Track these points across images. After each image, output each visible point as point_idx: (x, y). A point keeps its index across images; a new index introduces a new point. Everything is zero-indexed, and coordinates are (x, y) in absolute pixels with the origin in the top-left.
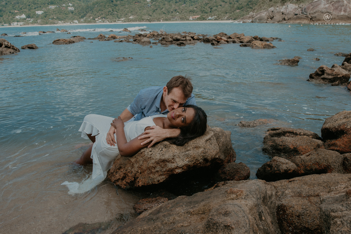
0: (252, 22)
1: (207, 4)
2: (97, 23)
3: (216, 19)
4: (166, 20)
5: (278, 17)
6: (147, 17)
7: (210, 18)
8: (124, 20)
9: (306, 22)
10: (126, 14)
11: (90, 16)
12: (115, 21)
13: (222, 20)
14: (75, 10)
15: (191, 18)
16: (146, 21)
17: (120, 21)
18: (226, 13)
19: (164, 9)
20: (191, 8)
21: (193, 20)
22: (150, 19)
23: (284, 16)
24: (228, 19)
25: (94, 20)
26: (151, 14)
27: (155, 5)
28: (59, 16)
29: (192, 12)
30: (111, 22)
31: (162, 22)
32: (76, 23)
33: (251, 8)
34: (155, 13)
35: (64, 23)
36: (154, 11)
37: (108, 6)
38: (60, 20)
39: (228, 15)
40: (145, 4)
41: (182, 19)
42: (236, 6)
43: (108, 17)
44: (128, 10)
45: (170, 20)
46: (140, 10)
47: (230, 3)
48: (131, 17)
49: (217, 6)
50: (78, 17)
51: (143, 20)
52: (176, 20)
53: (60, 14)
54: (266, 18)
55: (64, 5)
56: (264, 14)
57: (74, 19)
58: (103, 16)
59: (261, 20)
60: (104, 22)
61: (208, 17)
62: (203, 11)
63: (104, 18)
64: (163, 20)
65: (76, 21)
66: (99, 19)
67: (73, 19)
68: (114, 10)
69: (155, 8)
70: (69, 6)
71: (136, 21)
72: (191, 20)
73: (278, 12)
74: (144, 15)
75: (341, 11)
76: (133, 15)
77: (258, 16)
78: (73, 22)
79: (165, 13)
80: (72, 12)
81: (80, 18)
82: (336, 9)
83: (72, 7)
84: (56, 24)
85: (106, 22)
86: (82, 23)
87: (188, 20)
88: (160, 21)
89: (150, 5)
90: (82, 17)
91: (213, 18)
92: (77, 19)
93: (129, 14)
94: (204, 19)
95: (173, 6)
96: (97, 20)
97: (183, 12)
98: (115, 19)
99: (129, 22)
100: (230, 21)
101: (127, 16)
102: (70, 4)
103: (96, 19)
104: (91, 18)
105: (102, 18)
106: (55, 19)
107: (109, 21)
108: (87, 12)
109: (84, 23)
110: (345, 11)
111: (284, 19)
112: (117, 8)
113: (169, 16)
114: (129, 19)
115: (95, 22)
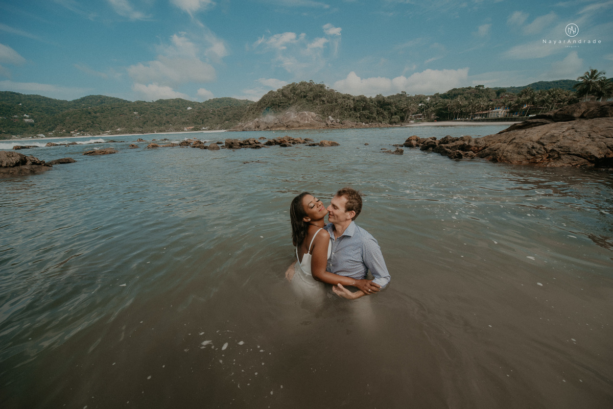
0: (244, 131)
1: (198, 117)
2: (74, 136)
3: (209, 130)
4: (161, 131)
5: (262, 126)
6: (137, 129)
7: (204, 128)
8: (110, 132)
9: (283, 129)
10: (112, 127)
11: (62, 129)
12: (99, 134)
13: (215, 130)
14: (35, 122)
15: (185, 129)
16: (138, 133)
17: (105, 133)
18: (217, 124)
19: (155, 121)
20: (183, 120)
21: (188, 130)
22: (142, 131)
23: (267, 125)
24: (220, 129)
25: (69, 133)
26: (141, 126)
27: (144, 117)
28: (11, 129)
29: (185, 124)
30: (94, 135)
31: (156, 133)
32: (42, 137)
33: (237, 119)
34: (146, 125)
35: (23, 137)
36: (144, 123)
37: (85, 118)
38: (14, 135)
39: (219, 126)
40: (132, 116)
41: (177, 130)
42: (224, 118)
43: (88, 129)
44: (113, 122)
45: (164, 131)
46: (128, 122)
47: (219, 116)
48: (118, 130)
49: (208, 118)
50: (44, 131)
51: (134, 132)
52: (171, 131)
53: (11, 127)
54: (253, 127)
55: (16, 116)
56: (251, 124)
57: (37, 133)
58: (81, 128)
59: (250, 129)
60: (83, 135)
61: (201, 127)
62: (195, 123)
63: (83, 130)
64: (157, 132)
65: (42, 135)
66: (75, 132)
67: (35, 133)
68: (95, 122)
69: (146, 120)
70: (25, 118)
71: (126, 133)
72: (186, 131)
73: (262, 122)
74: (134, 127)
75: (305, 120)
76: (120, 127)
77: (246, 126)
78: (37, 136)
79: (156, 125)
80: (32, 125)
81: (46, 131)
82: (302, 119)
83: (29, 118)
84: (9, 139)
85: (86, 135)
86: (51, 136)
87: (183, 130)
88: (154, 132)
89: (138, 117)
90: (50, 130)
91: (207, 128)
92: (41, 133)
93: (116, 127)
94: (198, 129)
95: (165, 118)
96: (74, 134)
97: (176, 123)
98: (98, 132)
99: (117, 134)
100: (223, 131)
101: (113, 128)
102: (25, 115)
103: (72, 132)
104: (64, 131)
105: (80, 131)
106: (4, 133)
107: (91, 134)
108: (56, 125)
109: (54, 137)
110: (308, 120)
111: (268, 128)
112: (98, 120)
113: (162, 127)
114: (117, 131)
115: (71, 136)
